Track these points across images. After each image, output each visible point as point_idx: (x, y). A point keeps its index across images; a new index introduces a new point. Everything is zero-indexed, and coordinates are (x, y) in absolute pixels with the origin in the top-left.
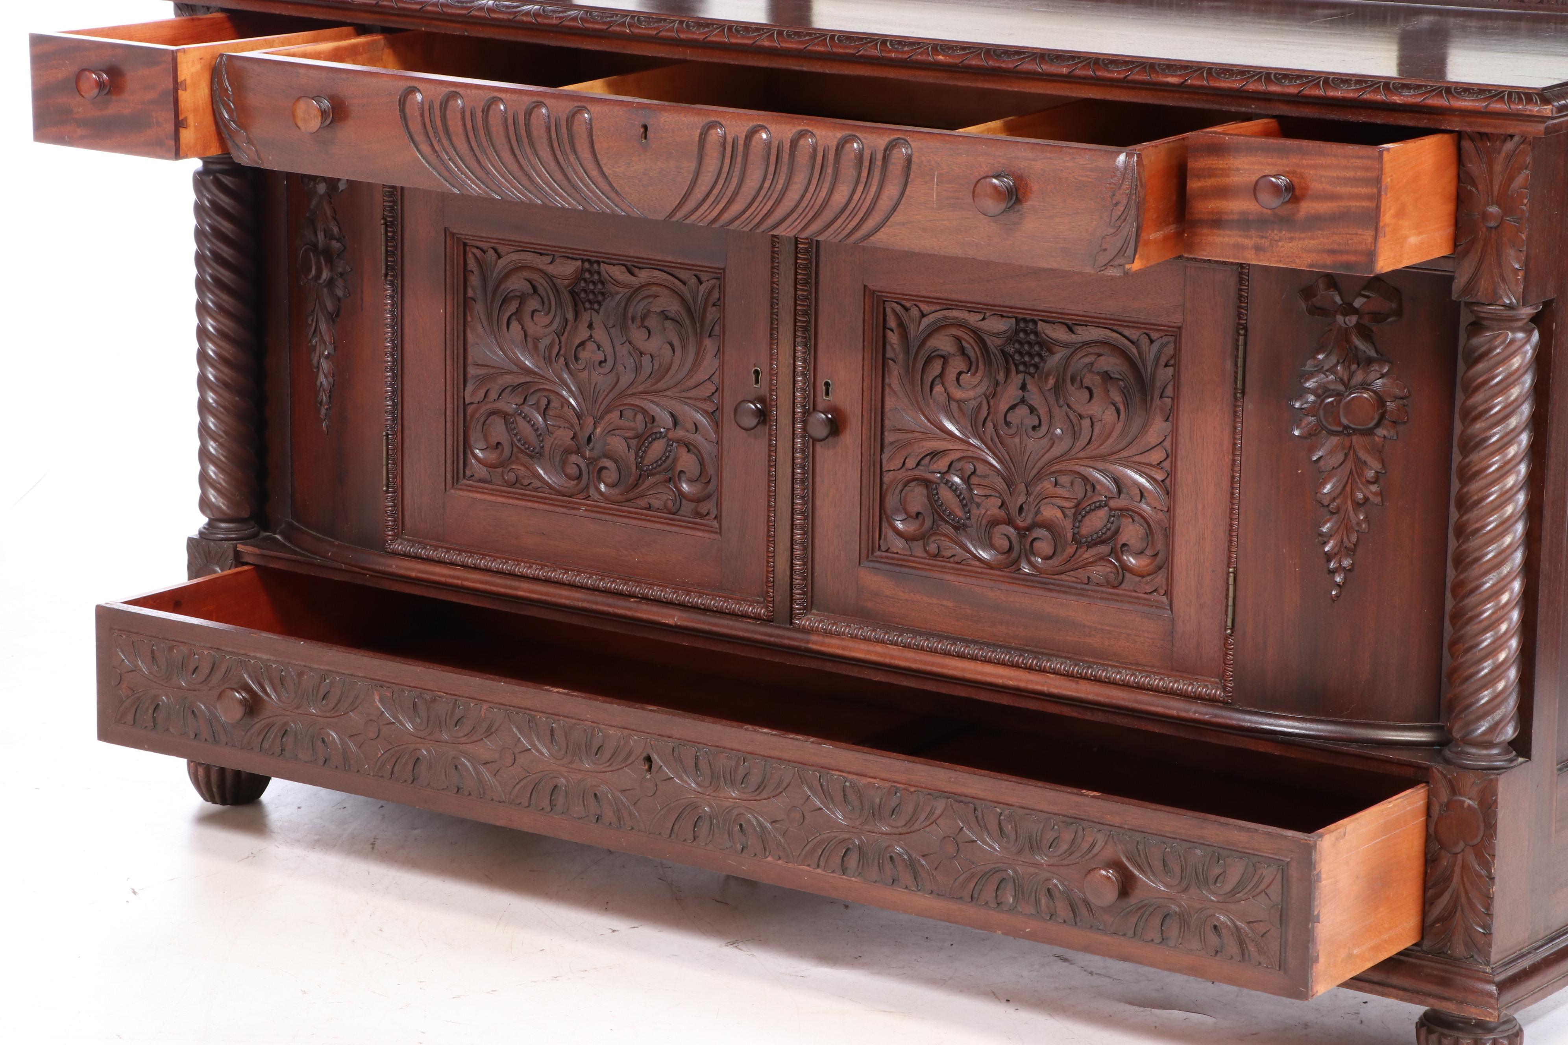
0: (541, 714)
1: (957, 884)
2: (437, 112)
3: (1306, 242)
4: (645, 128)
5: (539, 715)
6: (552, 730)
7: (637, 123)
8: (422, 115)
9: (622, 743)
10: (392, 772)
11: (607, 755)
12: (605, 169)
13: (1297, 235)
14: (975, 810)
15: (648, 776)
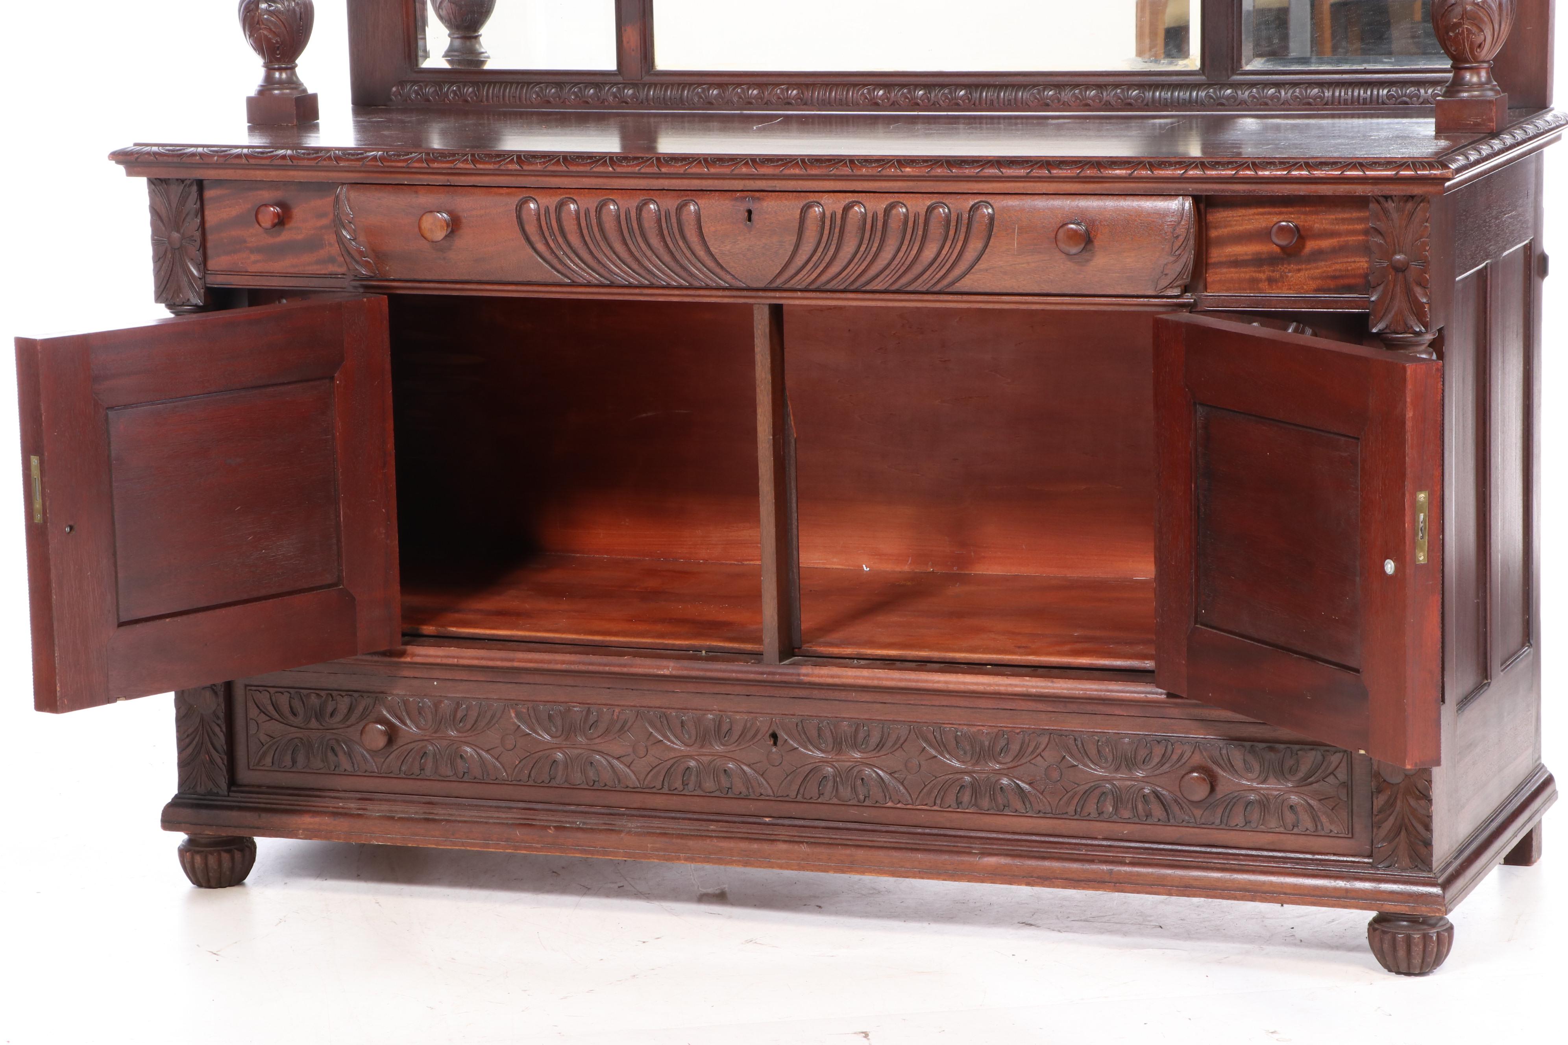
0: (670, 710)
1: (1061, 802)
2: (553, 216)
3: (1312, 272)
4: (750, 212)
5: (669, 711)
6: (682, 722)
7: (742, 209)
8: (539, 219)
9: (748, 725)
10: (529, 776)
11: (736, 736)
12: (711, 249)
13: (1304, 266)
14: (1075, 740)
15: (774, 750)
